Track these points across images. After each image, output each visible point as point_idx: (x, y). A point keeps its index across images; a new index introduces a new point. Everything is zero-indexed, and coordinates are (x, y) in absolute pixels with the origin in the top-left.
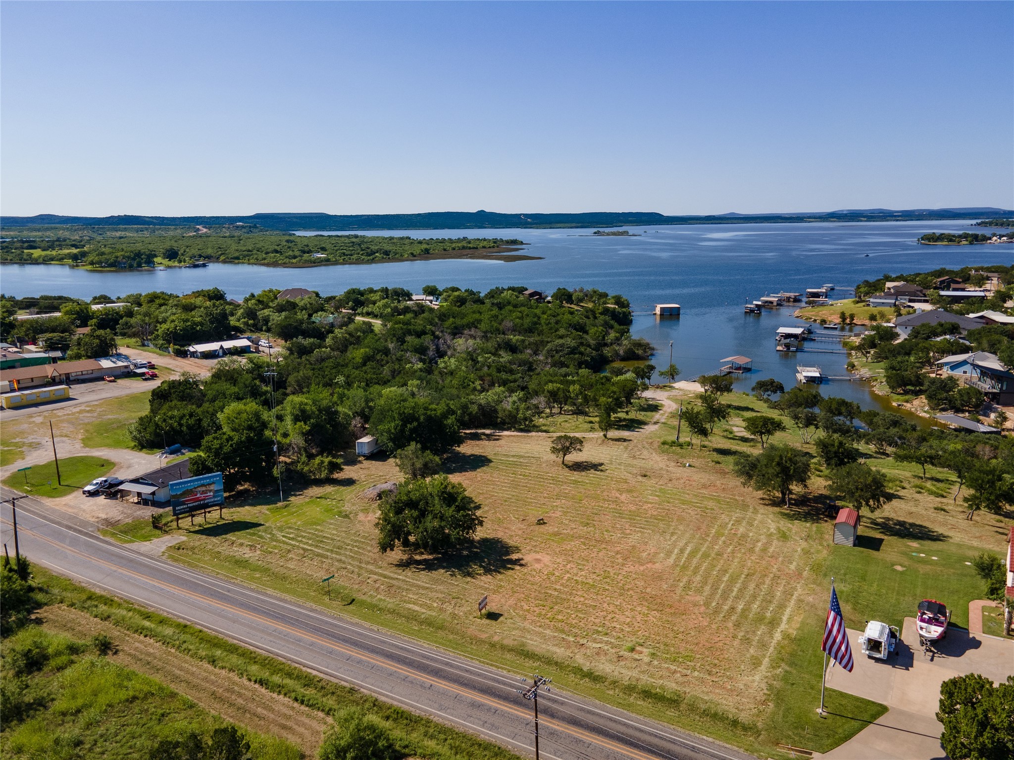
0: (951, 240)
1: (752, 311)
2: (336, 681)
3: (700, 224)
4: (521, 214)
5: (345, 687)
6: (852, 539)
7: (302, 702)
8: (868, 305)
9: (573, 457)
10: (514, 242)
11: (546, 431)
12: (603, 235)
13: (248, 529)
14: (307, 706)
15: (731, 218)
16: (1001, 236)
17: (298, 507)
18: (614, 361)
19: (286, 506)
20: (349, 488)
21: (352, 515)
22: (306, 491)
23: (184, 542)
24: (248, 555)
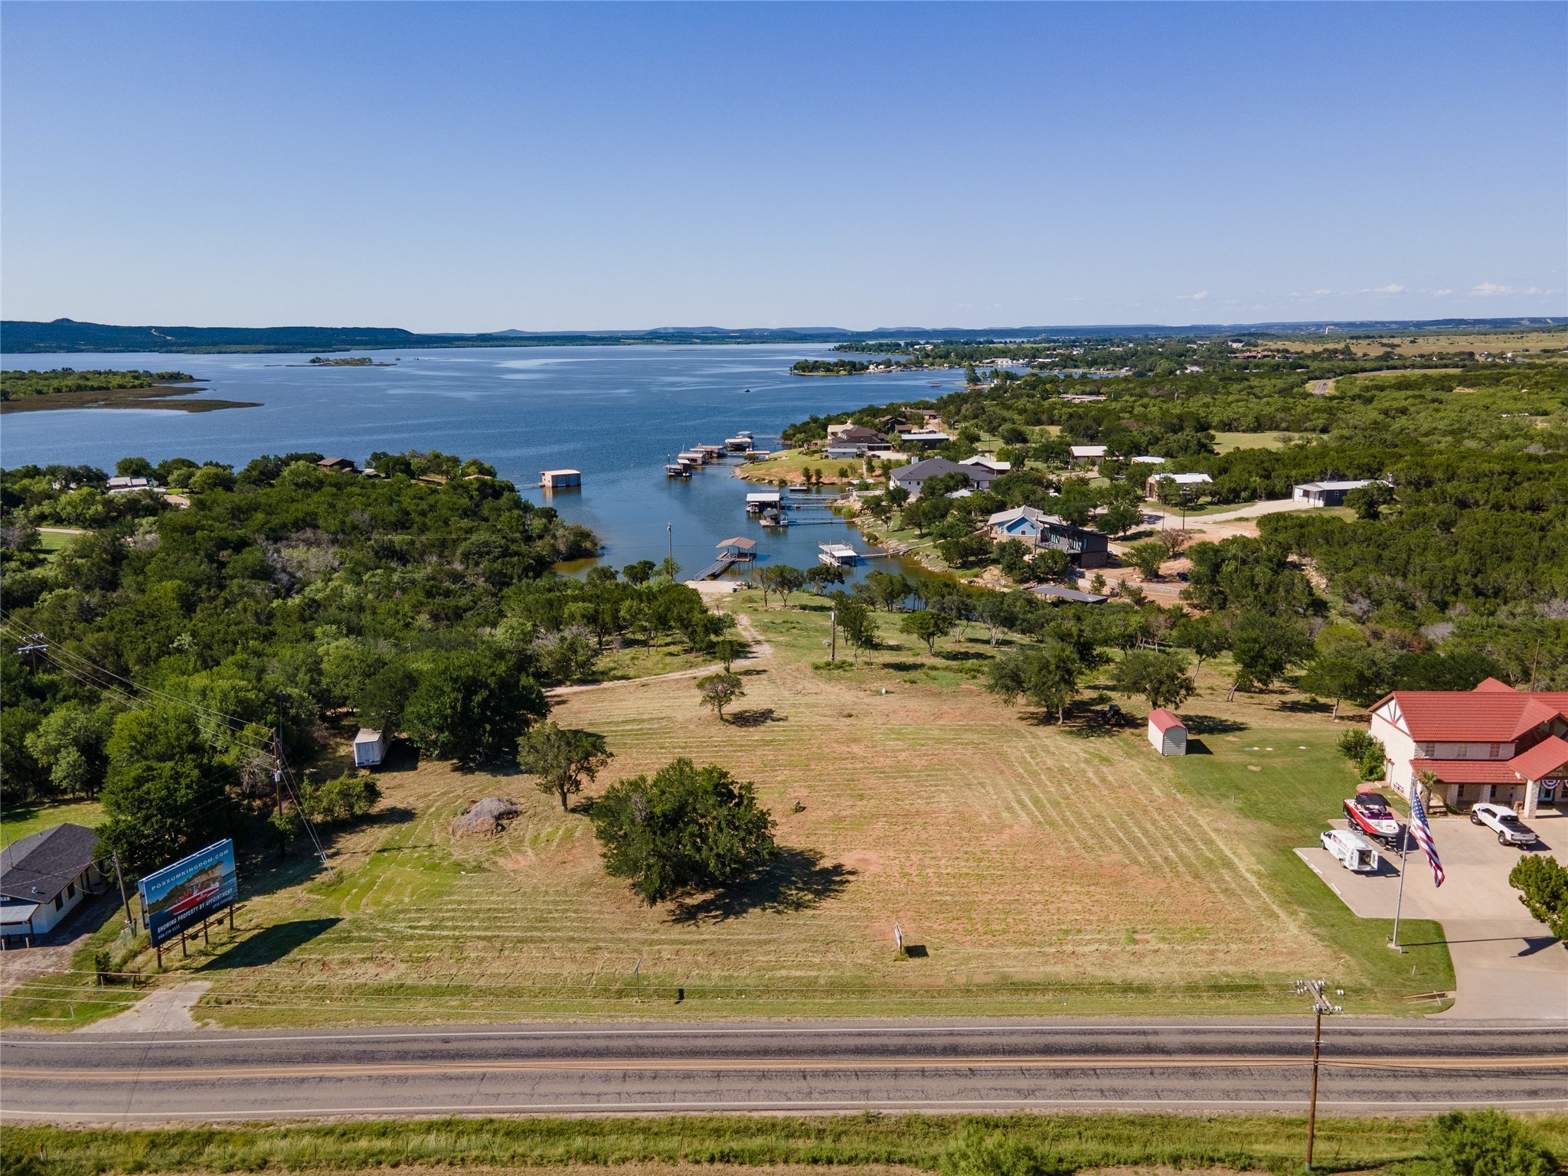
0: (828, 370)
1: (678, 474)
2: (829, 1113)
3: (473, 346)
4: (151, 328)
5: (854, 1118)
6: (1184, 745)
7: (830, 1162)
8: (827, 457)
9: (734, 706)
10: (176, 377)
11: (623, 678)
12: (330, 365)
13: (319, 933)
14: (840, 1163)
15: (514, 338)
16: (878, 364)
17: (363, 875)
18: (554, 562)
19: (340, 878)
20: (415, 823)
21: (486, 865)
22: (338, 846)
23: (213, 990)
24: (389, 976)
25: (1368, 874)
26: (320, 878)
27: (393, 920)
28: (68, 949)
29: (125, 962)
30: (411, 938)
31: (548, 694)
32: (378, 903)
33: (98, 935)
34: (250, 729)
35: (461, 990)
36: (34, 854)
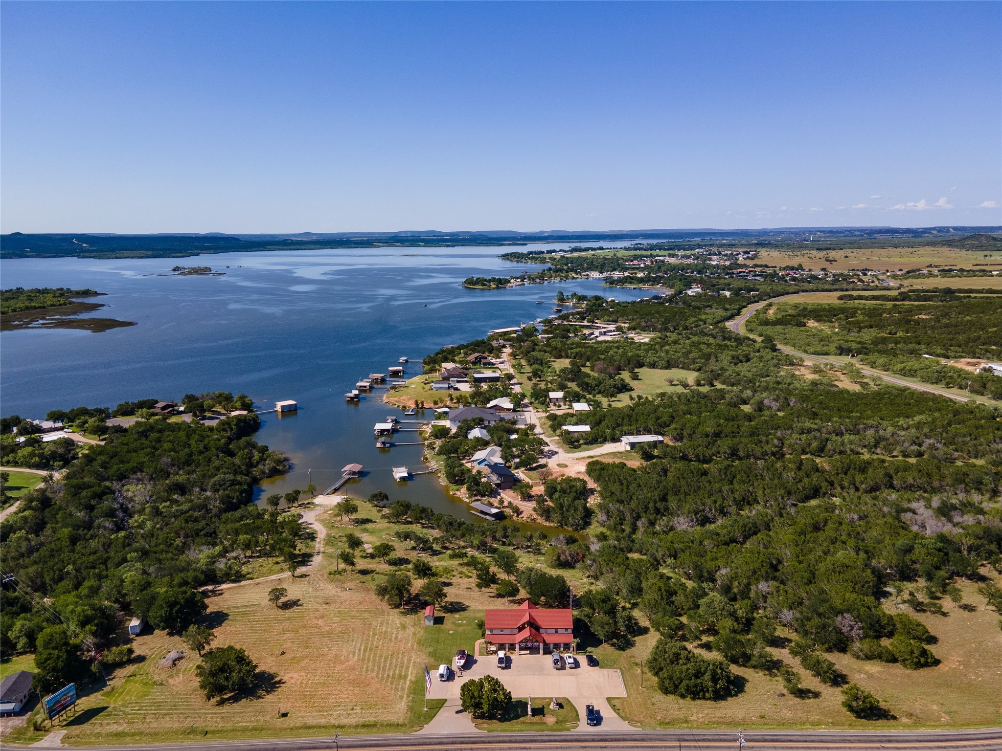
0: (484, 285)
1: (352, 399)
6: (432, 620)
8: (432, 389)
9: (282, 600)
11: (251, 579)
13: (101, 713)
17: (121, 687)
18: (261, 479)
19: (113, 689)
20: (146, 662)
21: (164, 683)
22: (114, 674)
23: (67, 734)
24: (120, 729)
25: (444, 681)
26: (106, 689)
27: (127, 707)
28: (25, 718)
29: (42, 723)
30: (130, 714)
31: (218, 588)
32: (123, 700)
33: (33, 712)
34: (88, 627)
35: (141, 733)
36: (14, 684)
